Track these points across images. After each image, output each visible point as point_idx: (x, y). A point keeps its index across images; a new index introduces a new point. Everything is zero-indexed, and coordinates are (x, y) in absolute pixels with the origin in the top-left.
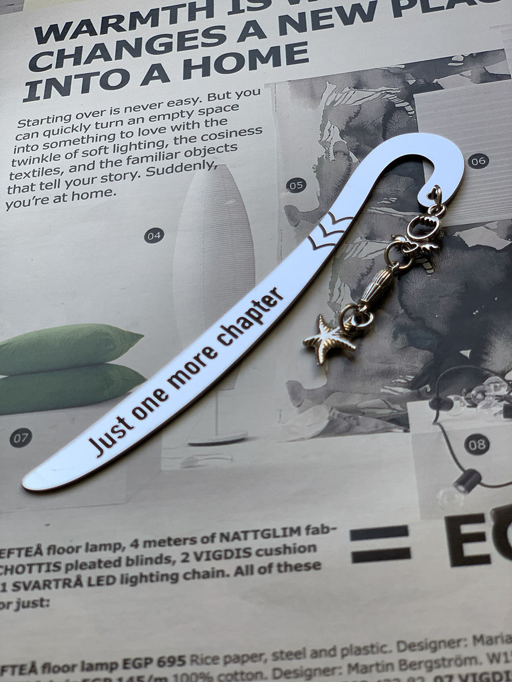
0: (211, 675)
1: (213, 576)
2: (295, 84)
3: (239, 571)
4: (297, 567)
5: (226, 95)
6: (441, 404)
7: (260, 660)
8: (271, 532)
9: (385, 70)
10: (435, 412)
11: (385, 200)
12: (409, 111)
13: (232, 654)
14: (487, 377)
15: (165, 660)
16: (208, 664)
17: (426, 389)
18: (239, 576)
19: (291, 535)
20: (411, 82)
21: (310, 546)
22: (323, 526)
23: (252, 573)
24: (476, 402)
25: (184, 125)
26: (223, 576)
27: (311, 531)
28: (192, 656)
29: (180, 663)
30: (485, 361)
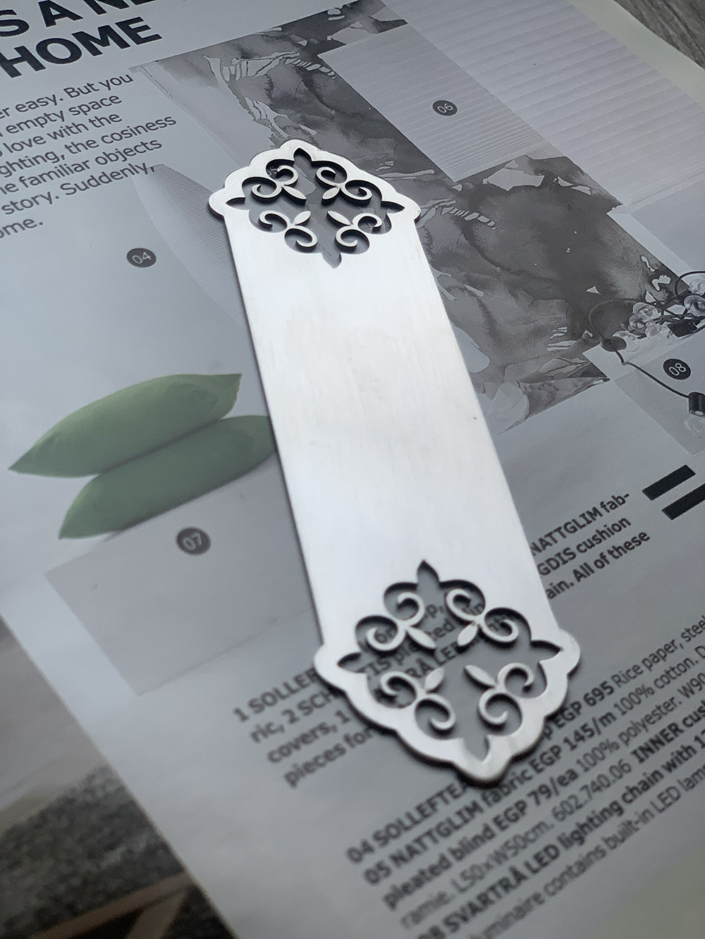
0: (646, 687)
1: (559, 592)
2: (167, 62)
3: (579, 576)
4: (628, 546)
5: (88, 87)
6: (614, 345)
7: (676, 648)
8: (573, 524)
9: (262, 35)
10: (614, 352)
11: (382, 166)
12: (329, 72)
13: (647, 656)
14: (631, 306)
15: (591, 695)
16: (635, 677)
17: (587, 334)
18: (582, 579)
19: (595, 519)
20: (304, 43)
21: (621, 522)
22: (616, 499)
23: (593, 572)
24: (642, 332)
25: (64, 130)
26: (568, 587)
27: (608, 507)
28: (613, 677)
29: (608, 690)
30: (616, 292)
